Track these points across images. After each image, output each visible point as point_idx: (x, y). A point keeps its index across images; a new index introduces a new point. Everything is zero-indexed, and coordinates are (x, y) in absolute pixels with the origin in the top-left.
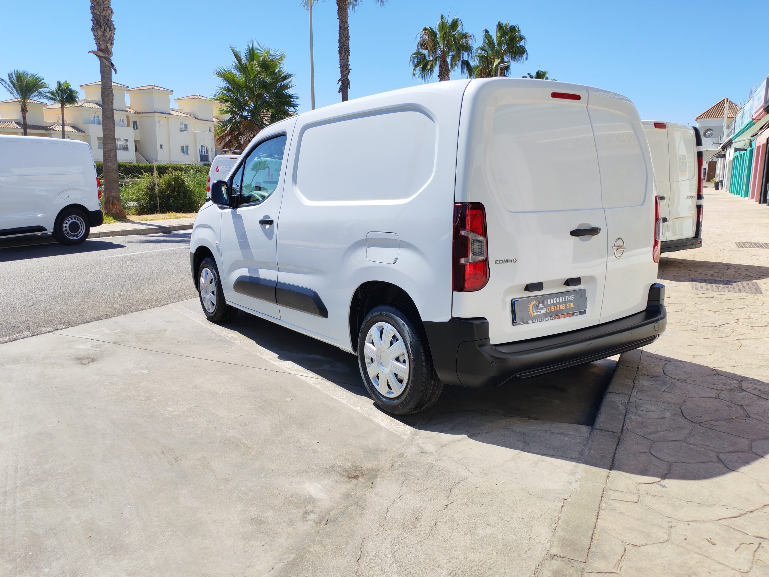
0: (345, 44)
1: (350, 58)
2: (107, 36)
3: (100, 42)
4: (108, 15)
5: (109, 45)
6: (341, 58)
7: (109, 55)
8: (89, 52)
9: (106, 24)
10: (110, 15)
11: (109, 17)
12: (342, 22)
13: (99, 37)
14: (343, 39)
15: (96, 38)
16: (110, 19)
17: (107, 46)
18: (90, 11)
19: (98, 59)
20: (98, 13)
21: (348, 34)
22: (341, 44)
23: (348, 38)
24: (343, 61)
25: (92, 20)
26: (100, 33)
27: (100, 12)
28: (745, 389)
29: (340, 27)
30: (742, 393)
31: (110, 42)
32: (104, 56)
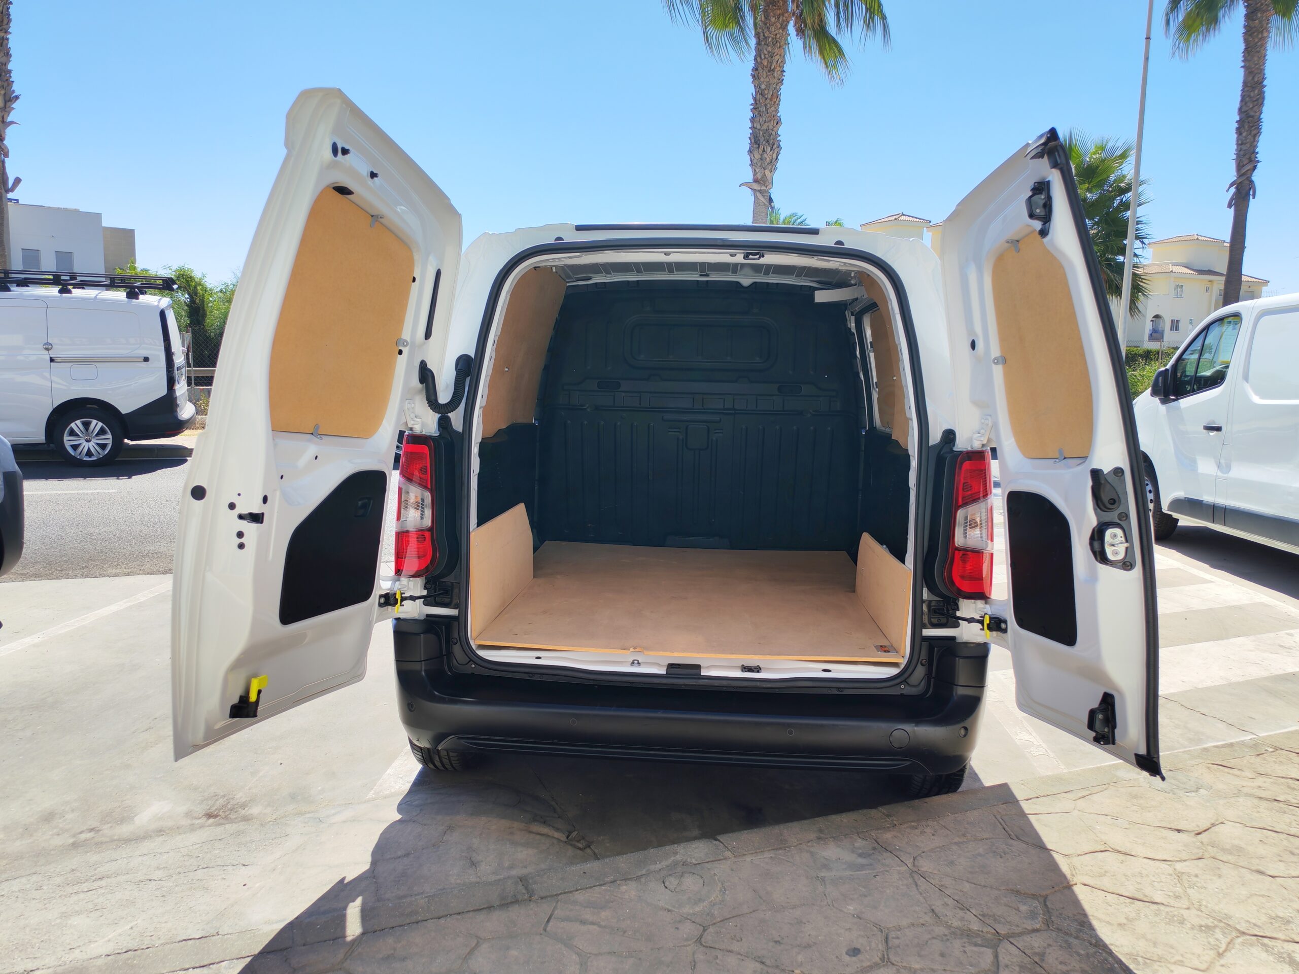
0: (1252, 113)
2: (766, 158)
3: (756, 169)
4: (771, 127)
6: (1241, 142)
8: (740, 185)
9: (769, 141)
10: (774, 127)
11: (773, 130)
12: (1252, 72)
13: (756, 161)
14: (1249, 104)
15: (753, 164)
16: (774, 133)
17: (766, 173)
19: (752, 194)
20: (759, 127)
21: (1262, 93)
24: (1244, 147)
25: (750, 138)
26: (757, 156)
27: (761, 125)
29: (1246, 83)
31: (770, 167)
32: (761, 189)
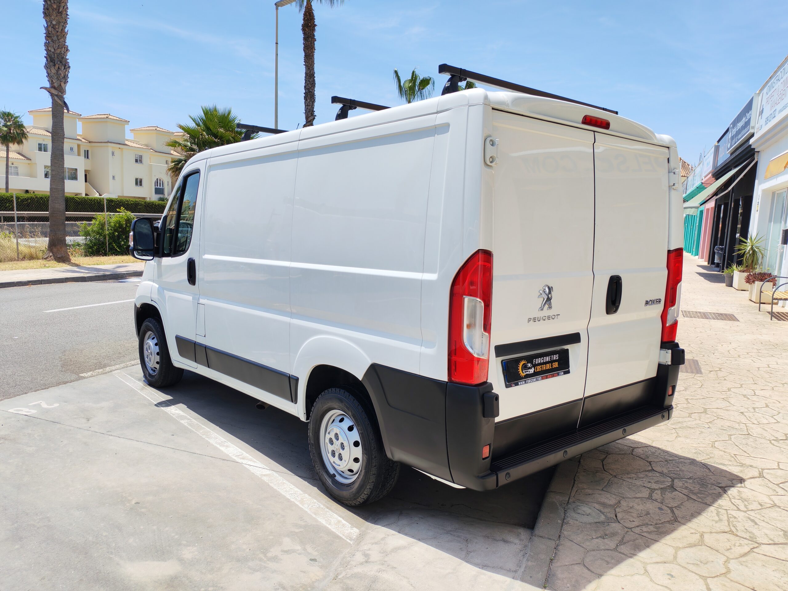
0: (311, 90)
1: (316, 104)
2: (61, 74)
3: (53, 80)
4: (63, 52)
5: (62, 84)
6: (307, 104)
7: (62, 93)
8: (41, 88)
9: (61, 62)
10: (65, 53)
11: (64, 55)
12: (309, 69)
13: (52, 74)
14: (309, 85)
15: (49, 75)
16: (64, 57)
17: (60, 84)
18: (44, 48)
19: (50, 97)
21: (314, 81)
22: (307, 91)
23: (314, 84)
24: (309, 108)
25: (45, 57)
26: (53, 71)
27: (54, 49)
28: (677, 489)
29: (306, 74)
30: (674, 493)
31: (64, 81)
32: (57, 94)
